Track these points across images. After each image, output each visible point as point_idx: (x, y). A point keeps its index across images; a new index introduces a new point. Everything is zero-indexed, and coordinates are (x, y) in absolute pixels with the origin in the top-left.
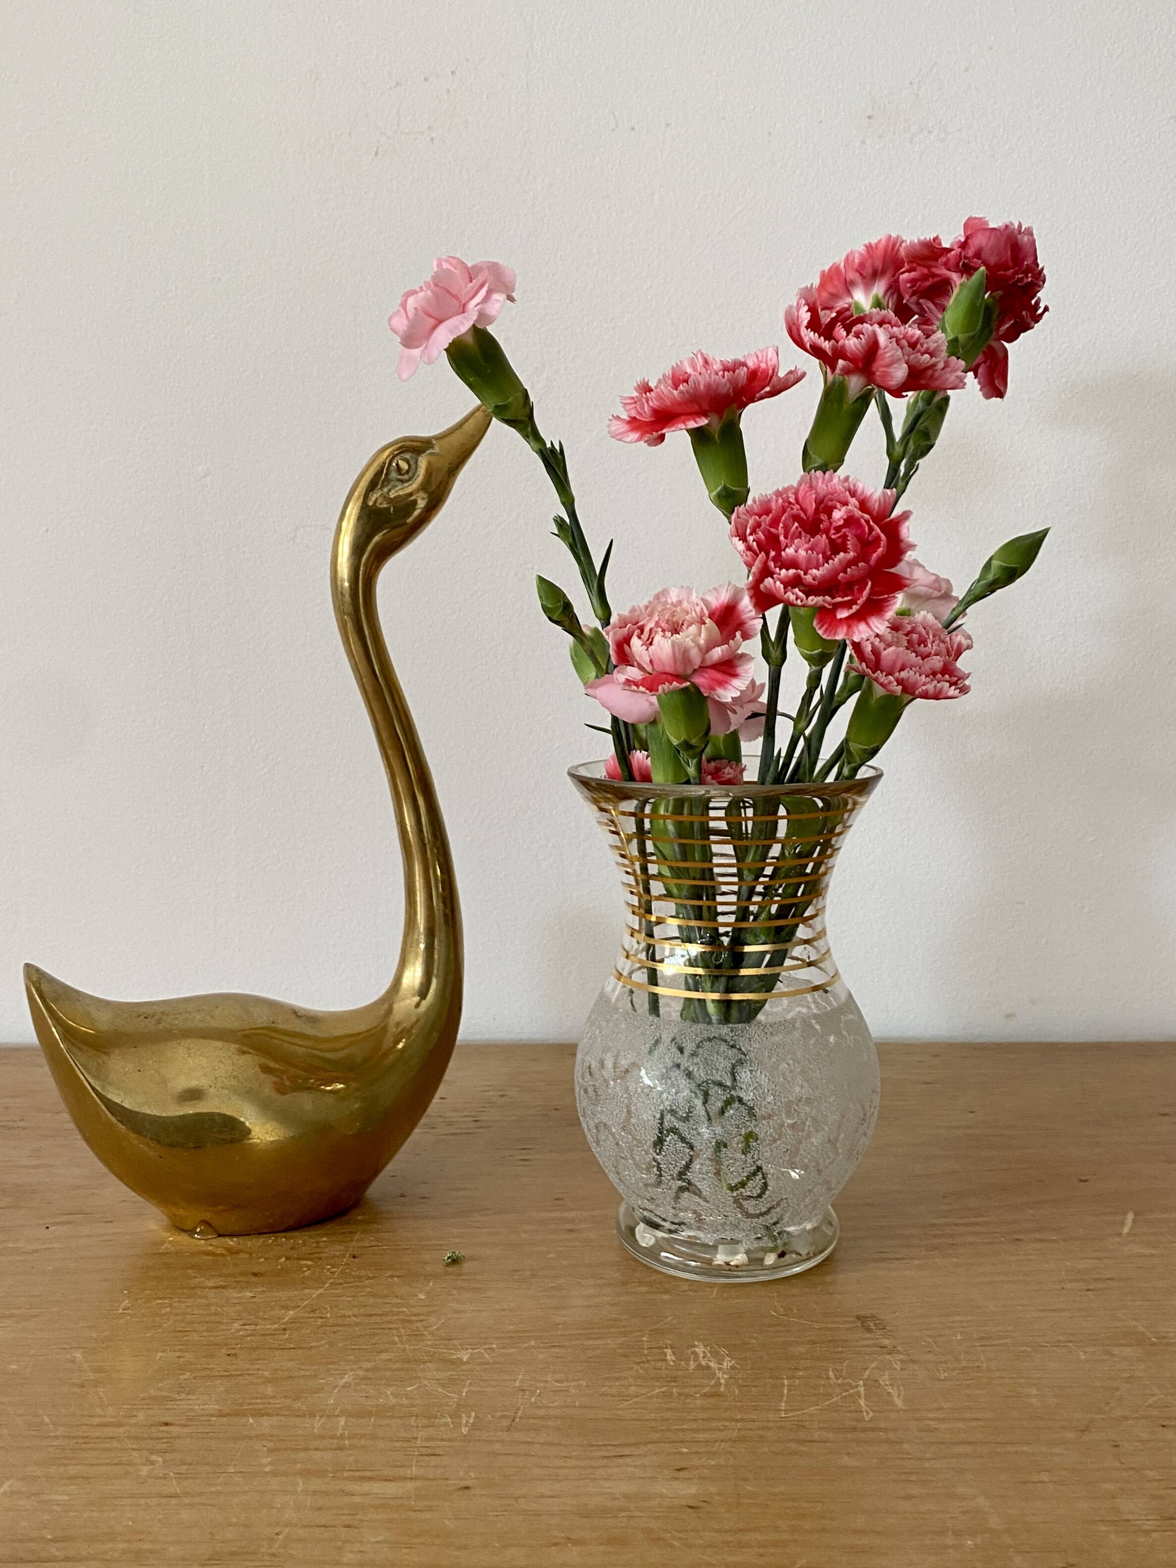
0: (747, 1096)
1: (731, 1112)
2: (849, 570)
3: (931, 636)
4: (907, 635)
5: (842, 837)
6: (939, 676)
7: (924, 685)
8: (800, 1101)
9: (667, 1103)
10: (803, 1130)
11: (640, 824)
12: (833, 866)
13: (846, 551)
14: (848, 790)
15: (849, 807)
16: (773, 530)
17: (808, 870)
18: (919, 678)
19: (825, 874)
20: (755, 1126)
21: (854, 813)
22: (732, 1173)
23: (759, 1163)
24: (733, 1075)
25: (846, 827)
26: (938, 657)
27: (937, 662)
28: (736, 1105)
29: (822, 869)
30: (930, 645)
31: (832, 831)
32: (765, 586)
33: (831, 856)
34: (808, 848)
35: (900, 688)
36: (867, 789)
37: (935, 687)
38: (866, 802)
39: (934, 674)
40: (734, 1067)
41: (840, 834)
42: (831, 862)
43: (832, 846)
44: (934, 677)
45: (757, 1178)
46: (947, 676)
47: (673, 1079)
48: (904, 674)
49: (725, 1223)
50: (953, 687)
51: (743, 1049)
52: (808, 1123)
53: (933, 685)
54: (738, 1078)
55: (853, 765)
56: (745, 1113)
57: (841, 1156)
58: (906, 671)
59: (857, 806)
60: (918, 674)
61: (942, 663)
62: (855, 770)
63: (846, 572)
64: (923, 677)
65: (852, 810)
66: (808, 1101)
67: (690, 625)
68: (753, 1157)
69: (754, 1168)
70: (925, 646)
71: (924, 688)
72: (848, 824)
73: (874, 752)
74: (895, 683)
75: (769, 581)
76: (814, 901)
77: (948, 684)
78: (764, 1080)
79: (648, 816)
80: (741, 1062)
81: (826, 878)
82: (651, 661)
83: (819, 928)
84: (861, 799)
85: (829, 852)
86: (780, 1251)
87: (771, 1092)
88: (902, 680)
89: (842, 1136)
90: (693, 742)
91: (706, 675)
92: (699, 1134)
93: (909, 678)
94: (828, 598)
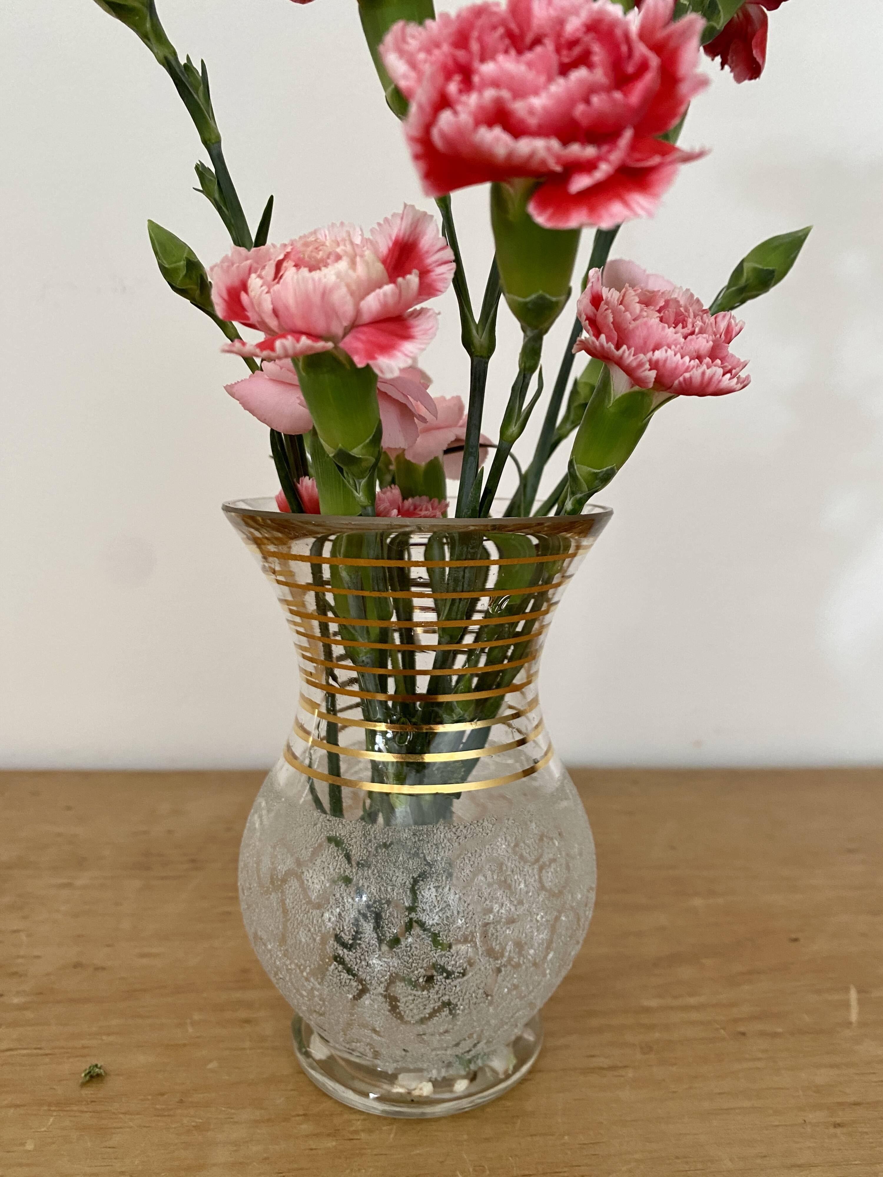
0: (432, 919)
1: (410, 940)
2: (595, 100)
3: (692, 315)
4: (659, 311)
5: (560, 589)
6: (708, 360)
7: (687, 370)
8: (499, 922)
9: (330, 925)
10: (502, 956)
11: (316, 570)
12: (549, 624)
13: (590, 66)
14: (570, 527)
15: (571, 551)
16: (461, 54)
17: (519, 629)
18: (681, 361)
19: (540, 633)
20: (441, 956)
21: (576, 559)
22: (411, 1010)
23: (445, 998)
24: (414, 891)
25: (565, 577)
26: (704, 335)
27: (703, 343)
28: (417, 930)
29: (537, 625)
30: (690, 326)
31: (548, 581)
32: (443, 135)
33: (547, 612)
34: (518, 602)
35: (653, 374)
36: (592, 530)
37: (703, 373)
38: (589, 547)
39: (700, 358)
40: (415, 881)
41: (559, 585)
42: (548, 618)
43: (548, 600)
44: (701, 362)
45: (443, 1014)
46: (718, 361)
47: (338, 895)
48: (658, 355)
49: (406, 1055)
50: (728, 376)
51: (429, 858)
52: (508, 948)
53: (700, 370)
54: (420, 897)
55: (579, 496)
56: (428, 941)
57: (548, 976)
58: (663, 350)
59: (580, 551)
60: (679, 356)
61: (711, 343)
62: (581, 503)
63: (587, 101)
64: (687, 359)
65: (574, 555)
66: (511, 921)
67: (338, 258)
68: (437, 993)
69: (440, 1004)
70: (683, 327)
71: (687, 375)
72: (568, 574)
73: (606, 478)
74: (647, 366)
75: (446, 117)
76: (526, 665)
77: (720, 371)
78: (452, 898)
79: (326, 561)
80: (423, 876)
81: (541, 637)
82: (275, 312)
83: (530, 696)
84: (585, 542)
85: (544, 607)
86: (471, 1076)
87: (461, 915)
88: (657, 362)
89: (551, 955)
90: (356, 452)
91: (363, 337)
92: (368, 965)
93: (665, 361)
94: (555, 144)
